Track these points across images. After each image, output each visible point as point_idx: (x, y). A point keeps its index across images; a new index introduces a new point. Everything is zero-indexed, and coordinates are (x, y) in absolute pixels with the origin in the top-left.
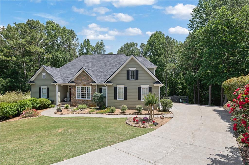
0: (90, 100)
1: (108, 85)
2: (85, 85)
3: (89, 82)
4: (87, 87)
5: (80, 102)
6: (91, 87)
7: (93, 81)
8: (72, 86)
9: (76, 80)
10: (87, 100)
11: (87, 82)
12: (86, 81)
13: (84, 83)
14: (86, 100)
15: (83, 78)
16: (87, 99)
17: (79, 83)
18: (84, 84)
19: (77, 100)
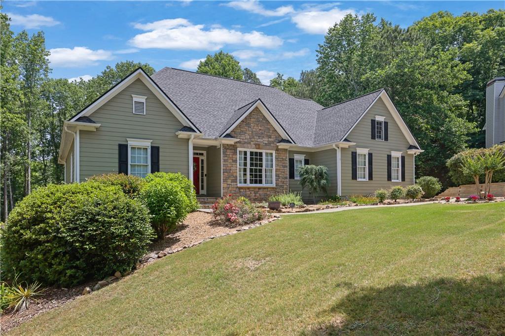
0: (273, 188)
1: (341, 148)
2: (261, 146)
3: (270, 139)
4: (264, 152)
5: (249, 193)
6: (274, 152)
7: (280, 139)
8: (227, 147)
9: (237, 131)
10: (267, 188)
11: (267, 139)
12: (263, 137)
13: (259, 140)
14: (264, 188)
15: (256, 129)
16: (264, 185)
17: (246, 141)
18: (259, 145)
19: (240, 188)
